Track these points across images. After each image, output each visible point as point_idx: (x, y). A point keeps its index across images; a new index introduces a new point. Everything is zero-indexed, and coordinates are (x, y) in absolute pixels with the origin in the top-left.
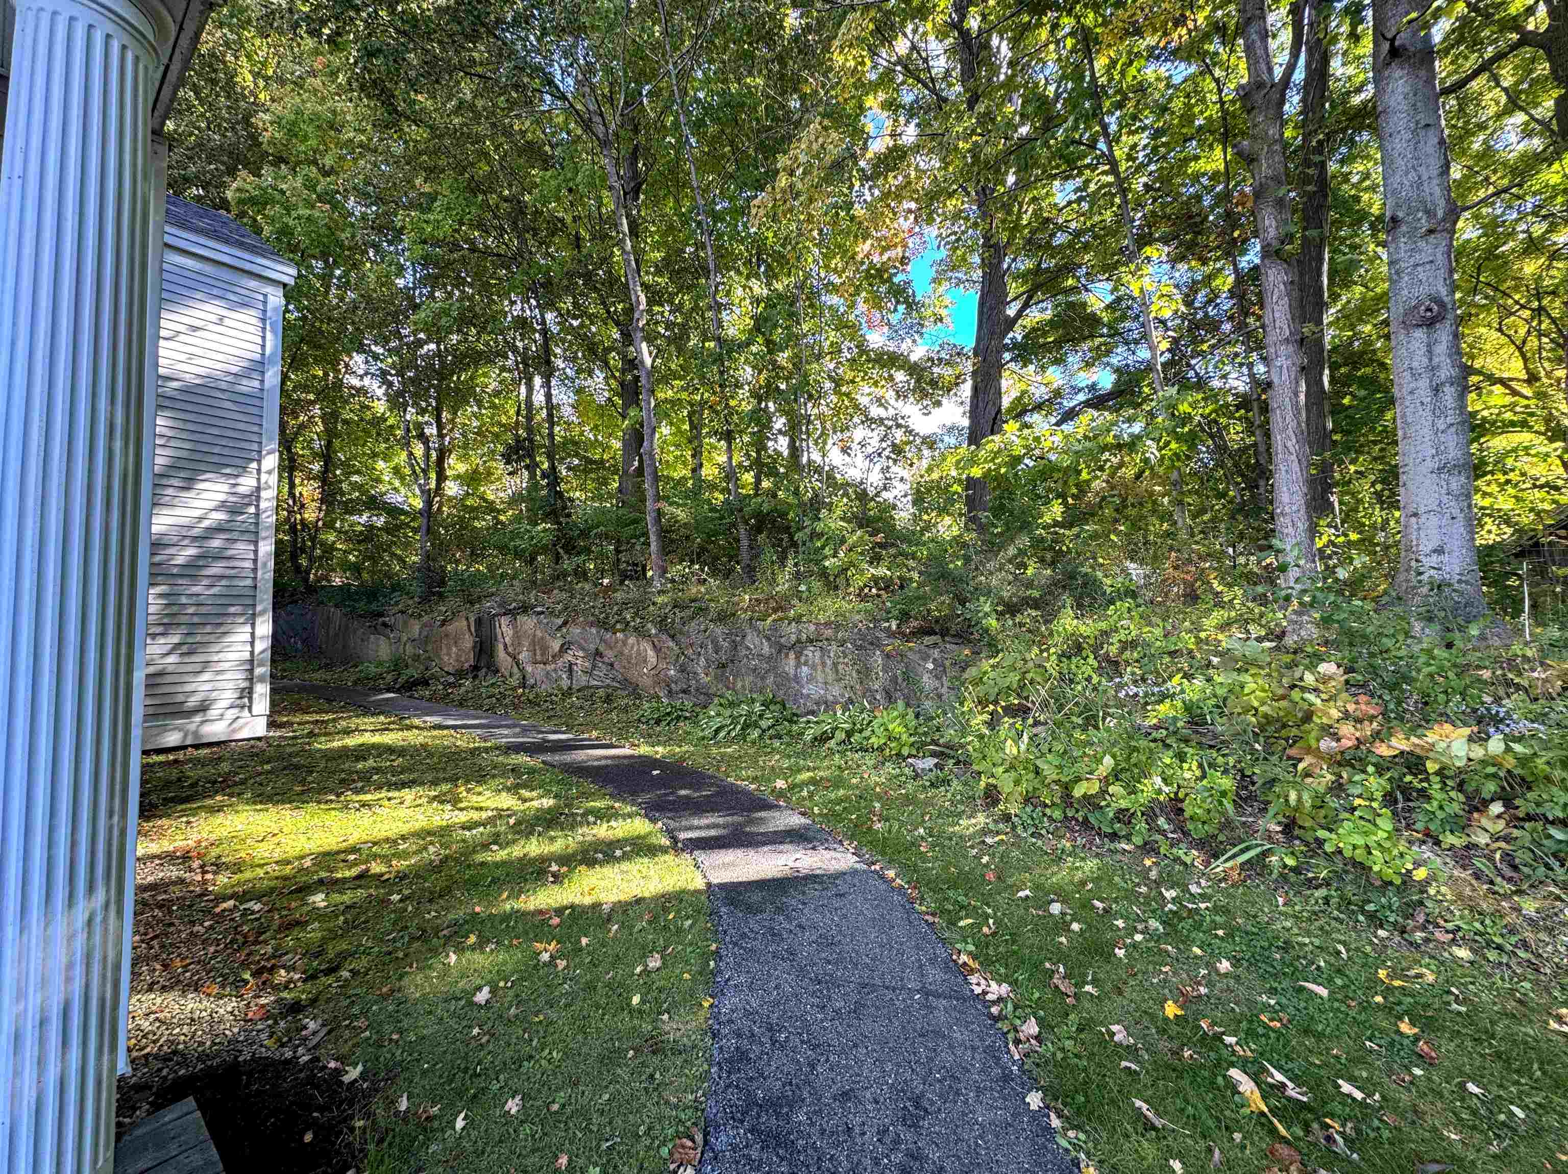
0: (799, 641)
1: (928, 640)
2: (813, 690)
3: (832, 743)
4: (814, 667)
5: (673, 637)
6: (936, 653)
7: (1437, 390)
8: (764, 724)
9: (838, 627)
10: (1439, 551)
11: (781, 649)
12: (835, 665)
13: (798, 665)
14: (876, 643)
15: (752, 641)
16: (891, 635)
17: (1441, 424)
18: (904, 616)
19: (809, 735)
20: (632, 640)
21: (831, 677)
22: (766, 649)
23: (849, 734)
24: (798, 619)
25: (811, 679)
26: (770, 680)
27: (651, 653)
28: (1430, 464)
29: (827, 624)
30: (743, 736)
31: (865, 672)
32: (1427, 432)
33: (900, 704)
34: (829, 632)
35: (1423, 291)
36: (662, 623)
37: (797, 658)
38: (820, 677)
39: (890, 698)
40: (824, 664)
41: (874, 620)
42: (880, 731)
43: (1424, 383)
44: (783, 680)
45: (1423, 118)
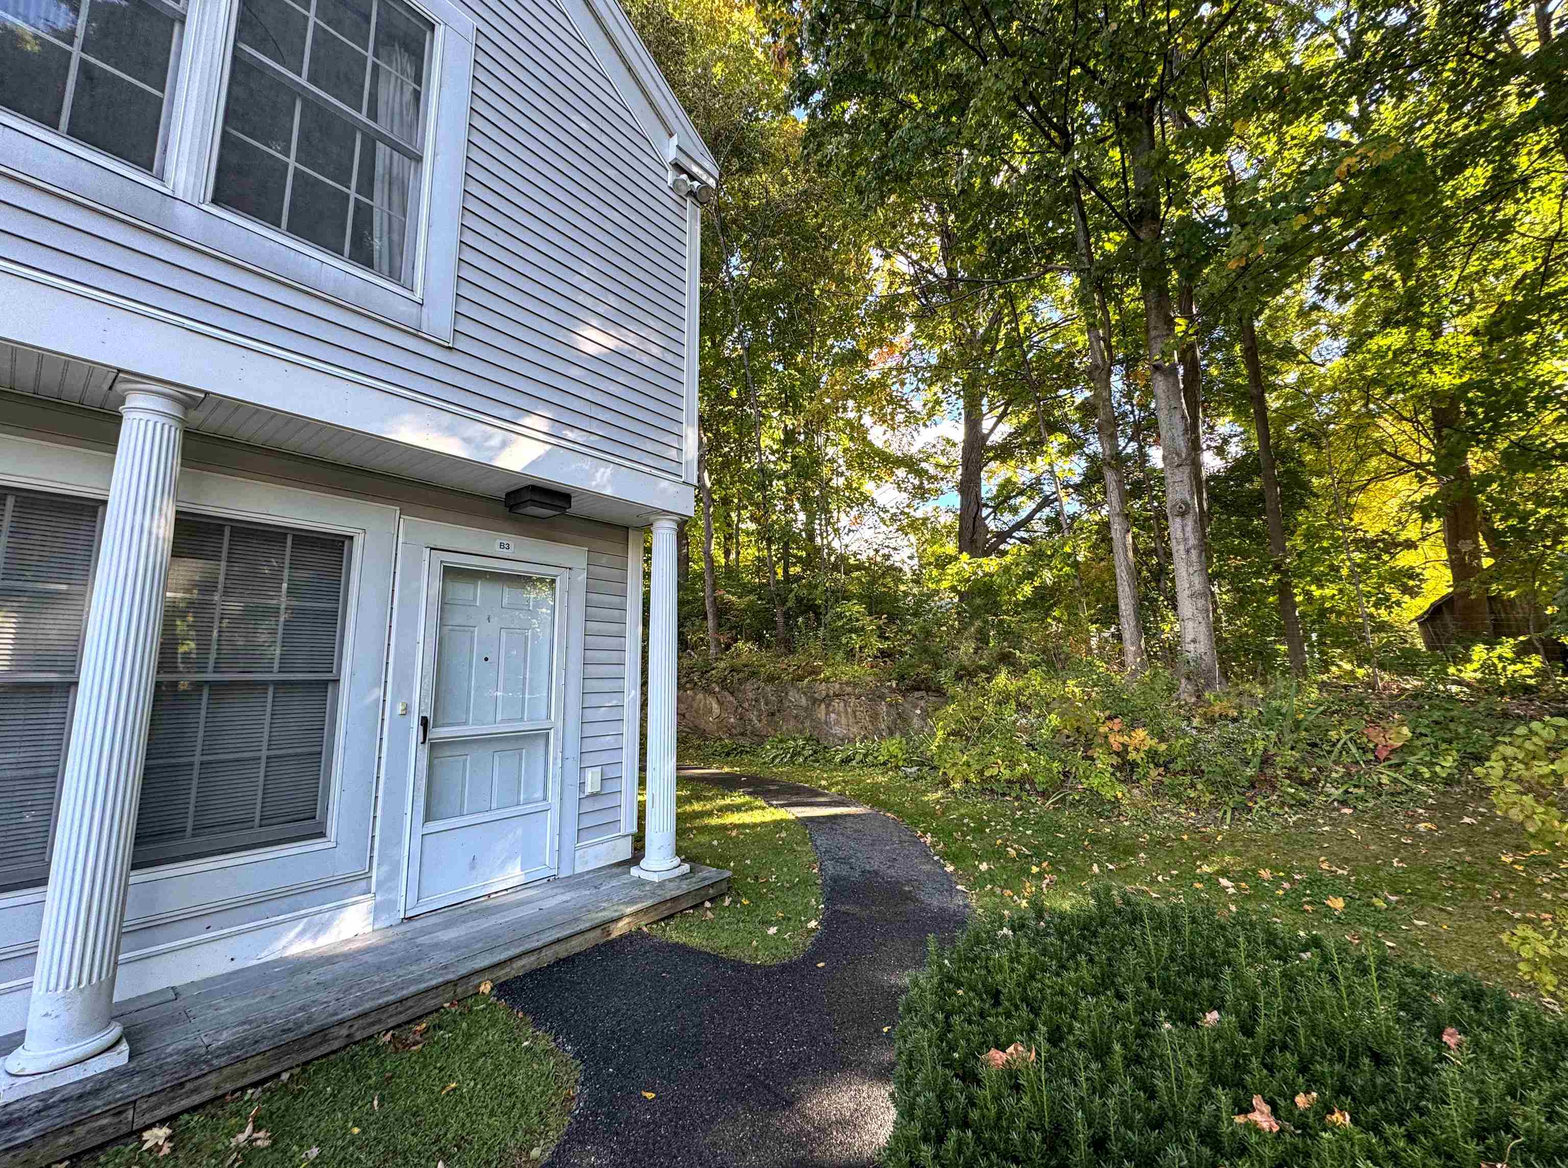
0: (828, 695)
1: (917, 694)
2: (838, 730)
3: (854, 763)
4: (838, 714)
5: (732, 693)
6: (922, 703)
7: (1188, 551)
8: (806, 753)
9: (855, 685)
10: (1194, 641)
11: (815, 701)
12: (854, 712)
13: (827, 714)
14: (882, 697)
15: (793, 695)
16: (893, 691)
17: (1191, 570)
18: (901, 678)
19: (838, 759)
20: (700, 696)
21: (852, 720)
22: (804, 702)
23: (866, 756)
24: (827, 680)
25: (837, 722)
26: (807, 724)
27: (715, 706)
28: (1187, 592)
29: (848, 683)
30: (792, 761)
31: (875, 717)
32: (1184, 574)
33: (898, 735)
34: (849, 689)
35: (1178, 496)
36: (722, 682)
37: (827, 707)
38: (843, 721)
39: (891, 733)
40: (846, 712)
41: (880, 680)
42: (884, 752)
43: (1182, 547)
44: (817, 724)
45: (1174, 404)
